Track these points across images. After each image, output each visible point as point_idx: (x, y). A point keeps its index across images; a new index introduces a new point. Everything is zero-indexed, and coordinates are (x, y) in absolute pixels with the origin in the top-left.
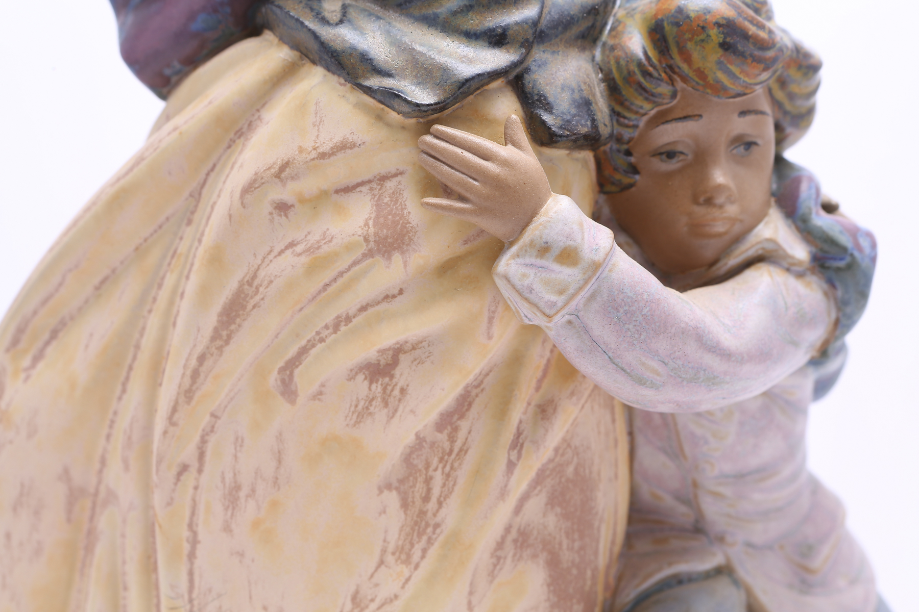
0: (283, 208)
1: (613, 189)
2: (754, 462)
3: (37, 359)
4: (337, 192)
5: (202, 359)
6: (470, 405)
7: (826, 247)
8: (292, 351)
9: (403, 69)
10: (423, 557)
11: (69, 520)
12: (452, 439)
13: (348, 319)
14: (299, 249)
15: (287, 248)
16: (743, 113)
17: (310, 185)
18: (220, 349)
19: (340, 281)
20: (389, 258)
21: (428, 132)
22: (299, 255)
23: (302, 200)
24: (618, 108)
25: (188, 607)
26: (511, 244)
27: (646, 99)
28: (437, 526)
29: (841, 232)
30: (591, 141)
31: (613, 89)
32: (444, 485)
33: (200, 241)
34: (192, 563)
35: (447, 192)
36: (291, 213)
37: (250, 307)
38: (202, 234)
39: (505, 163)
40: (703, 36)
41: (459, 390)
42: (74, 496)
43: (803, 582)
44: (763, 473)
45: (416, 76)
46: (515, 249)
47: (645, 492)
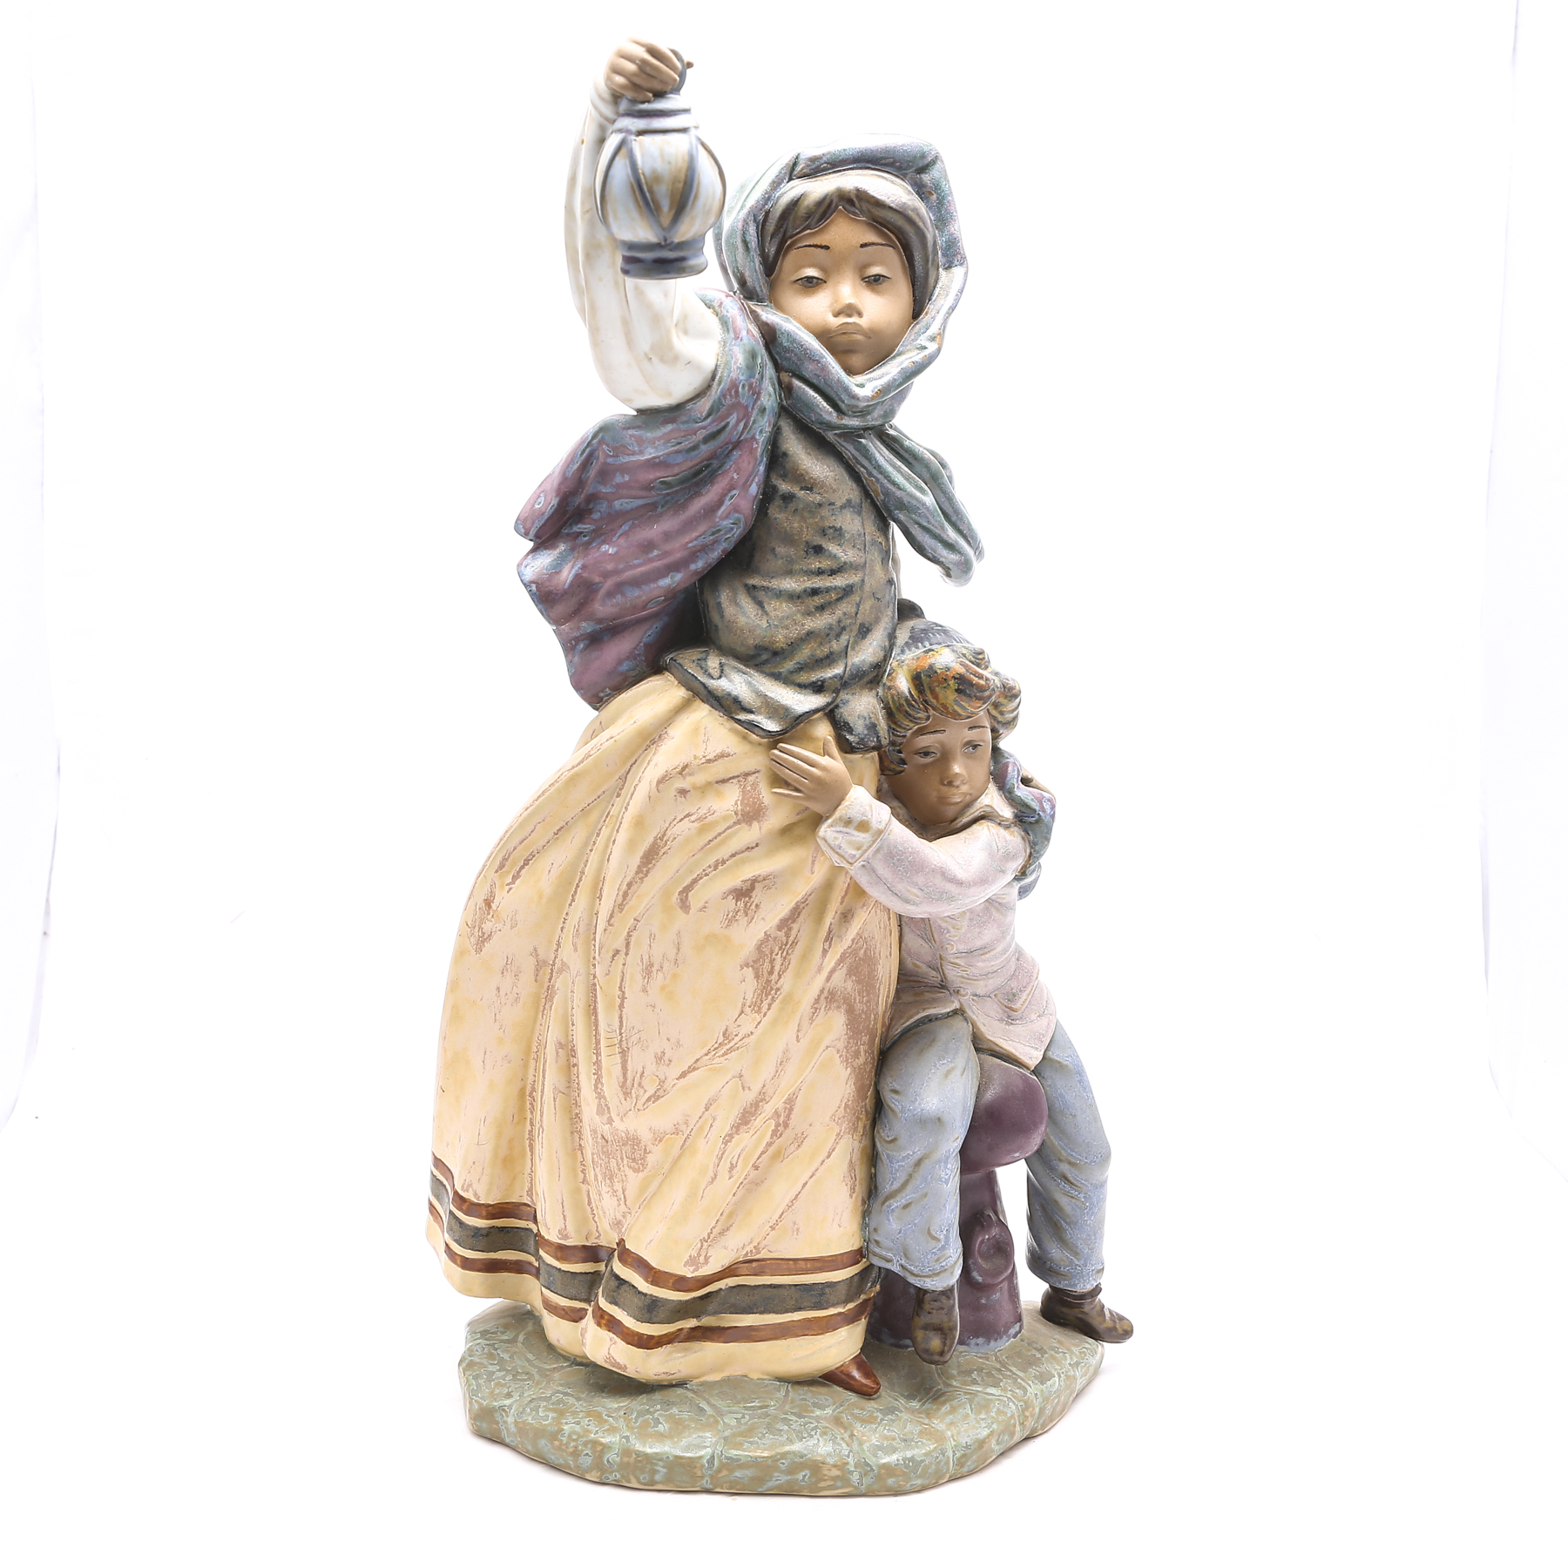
0: (683, 792)
1: (890, 773)
2: (978, 943)
3: (515, 878)
4: (717, 782)
5: (630, 885)
6: (799, 914)
7: (1023, 810)
8: (688, 881)
9: (760, 708)
10: (769, 1009)
11: (536, 981)
12: (787, 935)
13: (724, 862)
14: (693, 818)
15: (685, 817)
16: (971, 728)
17: (700, 778)
18: (641, 879)
19: (719, 839)
20: (750, 825)
21: (776, 748)
22: (693, 822)
23: (695, 788)
24: (893, 726)
25: (619, 1038)
26: (828, 818)
27: (911, 721)
28: (778, 989)
29: (1032, 800)
30: (878, 748)
31: (890, 715)
32: (782, 964)
33: (626, 808)
34: (622, 1012)
35: (787, 784)
36: (688, 795)
37: (661, 853)
38: (628, 804)
39: (824, 769)
40: (945, 685)
41: (792, 905)
42: (540, 965)
43: (1009, 1017)
44: (984, 950)
45: (768, 713)
46: (830, 821)
47: (909, 962)
